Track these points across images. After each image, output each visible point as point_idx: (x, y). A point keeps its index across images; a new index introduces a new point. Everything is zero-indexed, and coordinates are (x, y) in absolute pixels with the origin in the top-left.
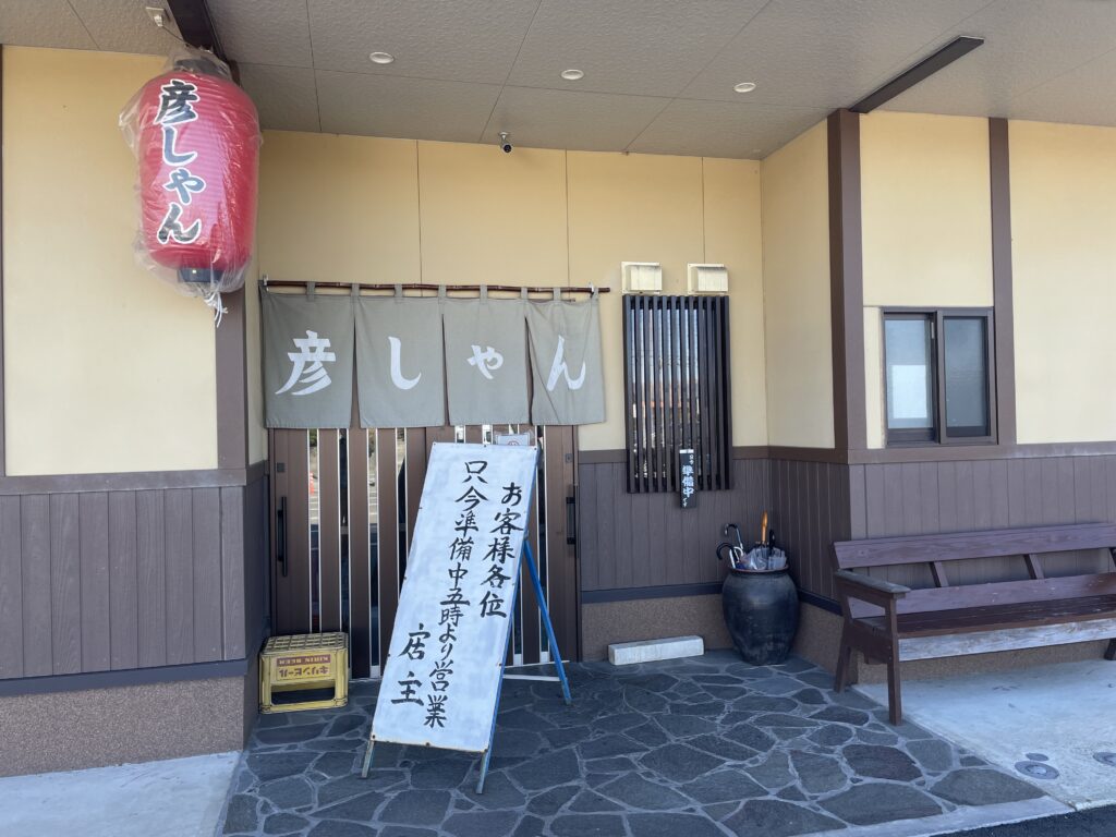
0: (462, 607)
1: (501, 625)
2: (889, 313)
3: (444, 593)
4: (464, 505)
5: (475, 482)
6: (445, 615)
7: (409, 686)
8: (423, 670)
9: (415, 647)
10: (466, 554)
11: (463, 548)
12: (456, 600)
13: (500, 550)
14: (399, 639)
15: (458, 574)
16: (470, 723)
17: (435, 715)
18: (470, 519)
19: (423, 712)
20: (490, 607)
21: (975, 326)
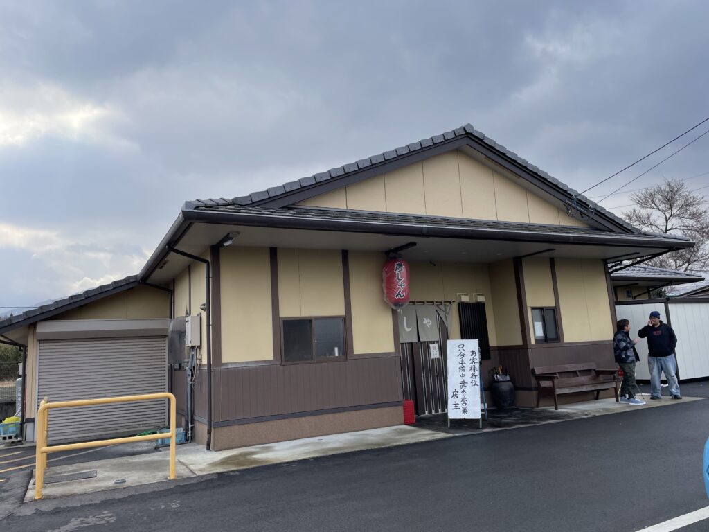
0: (466, 384)
1: (478, 388)
2: (533, 309)
3: (460, 381)
4: (460, 357)
5: (461, 350)
6: (461, 387)
7: (456, 405)
8: (458, 401)
9: (455, 395)
10: (464, 370)
11: (463, 369)
12: (463, 382)
13: (473, 369)
14: (450, 394)
15: (462, 376)
16: (474, 412)
17: (465, 411)
18: (462, 361)
19: (462, 411)
20: (473, 384)
21: (552, 311)
